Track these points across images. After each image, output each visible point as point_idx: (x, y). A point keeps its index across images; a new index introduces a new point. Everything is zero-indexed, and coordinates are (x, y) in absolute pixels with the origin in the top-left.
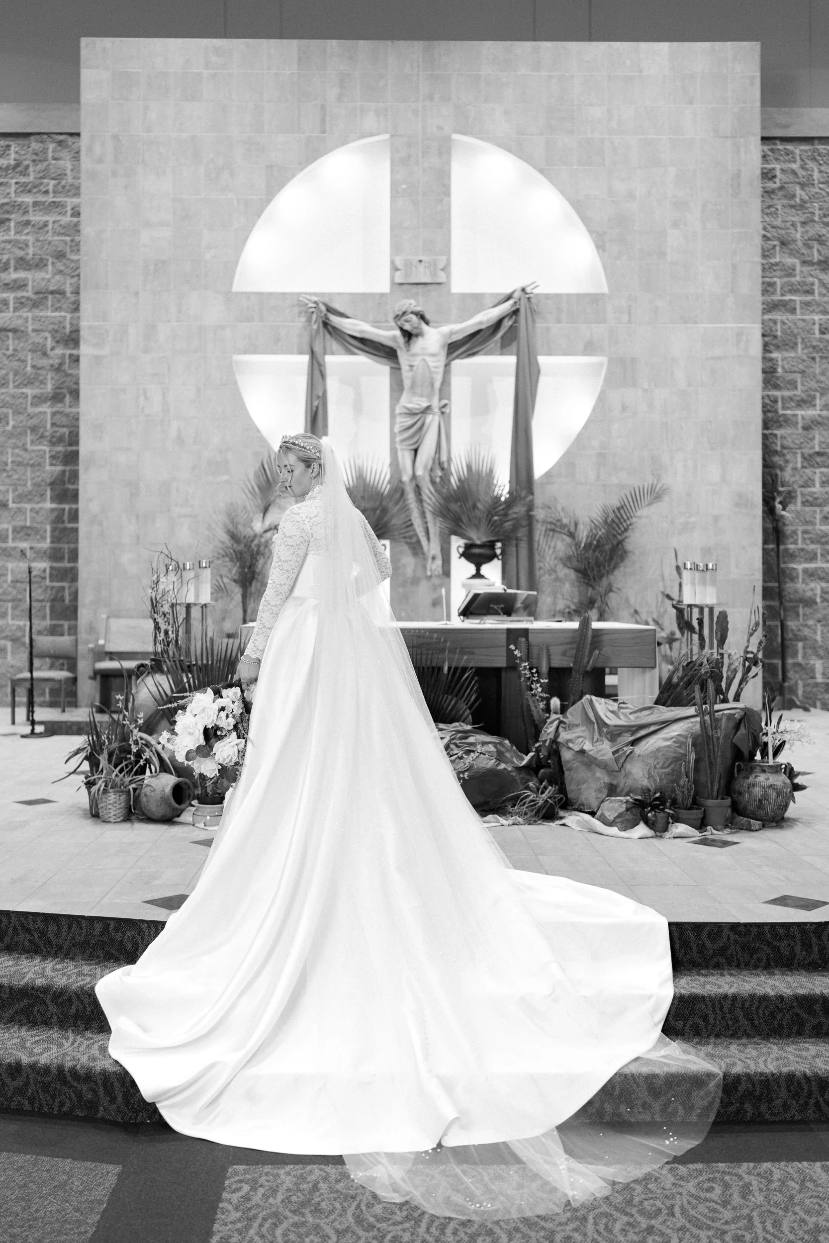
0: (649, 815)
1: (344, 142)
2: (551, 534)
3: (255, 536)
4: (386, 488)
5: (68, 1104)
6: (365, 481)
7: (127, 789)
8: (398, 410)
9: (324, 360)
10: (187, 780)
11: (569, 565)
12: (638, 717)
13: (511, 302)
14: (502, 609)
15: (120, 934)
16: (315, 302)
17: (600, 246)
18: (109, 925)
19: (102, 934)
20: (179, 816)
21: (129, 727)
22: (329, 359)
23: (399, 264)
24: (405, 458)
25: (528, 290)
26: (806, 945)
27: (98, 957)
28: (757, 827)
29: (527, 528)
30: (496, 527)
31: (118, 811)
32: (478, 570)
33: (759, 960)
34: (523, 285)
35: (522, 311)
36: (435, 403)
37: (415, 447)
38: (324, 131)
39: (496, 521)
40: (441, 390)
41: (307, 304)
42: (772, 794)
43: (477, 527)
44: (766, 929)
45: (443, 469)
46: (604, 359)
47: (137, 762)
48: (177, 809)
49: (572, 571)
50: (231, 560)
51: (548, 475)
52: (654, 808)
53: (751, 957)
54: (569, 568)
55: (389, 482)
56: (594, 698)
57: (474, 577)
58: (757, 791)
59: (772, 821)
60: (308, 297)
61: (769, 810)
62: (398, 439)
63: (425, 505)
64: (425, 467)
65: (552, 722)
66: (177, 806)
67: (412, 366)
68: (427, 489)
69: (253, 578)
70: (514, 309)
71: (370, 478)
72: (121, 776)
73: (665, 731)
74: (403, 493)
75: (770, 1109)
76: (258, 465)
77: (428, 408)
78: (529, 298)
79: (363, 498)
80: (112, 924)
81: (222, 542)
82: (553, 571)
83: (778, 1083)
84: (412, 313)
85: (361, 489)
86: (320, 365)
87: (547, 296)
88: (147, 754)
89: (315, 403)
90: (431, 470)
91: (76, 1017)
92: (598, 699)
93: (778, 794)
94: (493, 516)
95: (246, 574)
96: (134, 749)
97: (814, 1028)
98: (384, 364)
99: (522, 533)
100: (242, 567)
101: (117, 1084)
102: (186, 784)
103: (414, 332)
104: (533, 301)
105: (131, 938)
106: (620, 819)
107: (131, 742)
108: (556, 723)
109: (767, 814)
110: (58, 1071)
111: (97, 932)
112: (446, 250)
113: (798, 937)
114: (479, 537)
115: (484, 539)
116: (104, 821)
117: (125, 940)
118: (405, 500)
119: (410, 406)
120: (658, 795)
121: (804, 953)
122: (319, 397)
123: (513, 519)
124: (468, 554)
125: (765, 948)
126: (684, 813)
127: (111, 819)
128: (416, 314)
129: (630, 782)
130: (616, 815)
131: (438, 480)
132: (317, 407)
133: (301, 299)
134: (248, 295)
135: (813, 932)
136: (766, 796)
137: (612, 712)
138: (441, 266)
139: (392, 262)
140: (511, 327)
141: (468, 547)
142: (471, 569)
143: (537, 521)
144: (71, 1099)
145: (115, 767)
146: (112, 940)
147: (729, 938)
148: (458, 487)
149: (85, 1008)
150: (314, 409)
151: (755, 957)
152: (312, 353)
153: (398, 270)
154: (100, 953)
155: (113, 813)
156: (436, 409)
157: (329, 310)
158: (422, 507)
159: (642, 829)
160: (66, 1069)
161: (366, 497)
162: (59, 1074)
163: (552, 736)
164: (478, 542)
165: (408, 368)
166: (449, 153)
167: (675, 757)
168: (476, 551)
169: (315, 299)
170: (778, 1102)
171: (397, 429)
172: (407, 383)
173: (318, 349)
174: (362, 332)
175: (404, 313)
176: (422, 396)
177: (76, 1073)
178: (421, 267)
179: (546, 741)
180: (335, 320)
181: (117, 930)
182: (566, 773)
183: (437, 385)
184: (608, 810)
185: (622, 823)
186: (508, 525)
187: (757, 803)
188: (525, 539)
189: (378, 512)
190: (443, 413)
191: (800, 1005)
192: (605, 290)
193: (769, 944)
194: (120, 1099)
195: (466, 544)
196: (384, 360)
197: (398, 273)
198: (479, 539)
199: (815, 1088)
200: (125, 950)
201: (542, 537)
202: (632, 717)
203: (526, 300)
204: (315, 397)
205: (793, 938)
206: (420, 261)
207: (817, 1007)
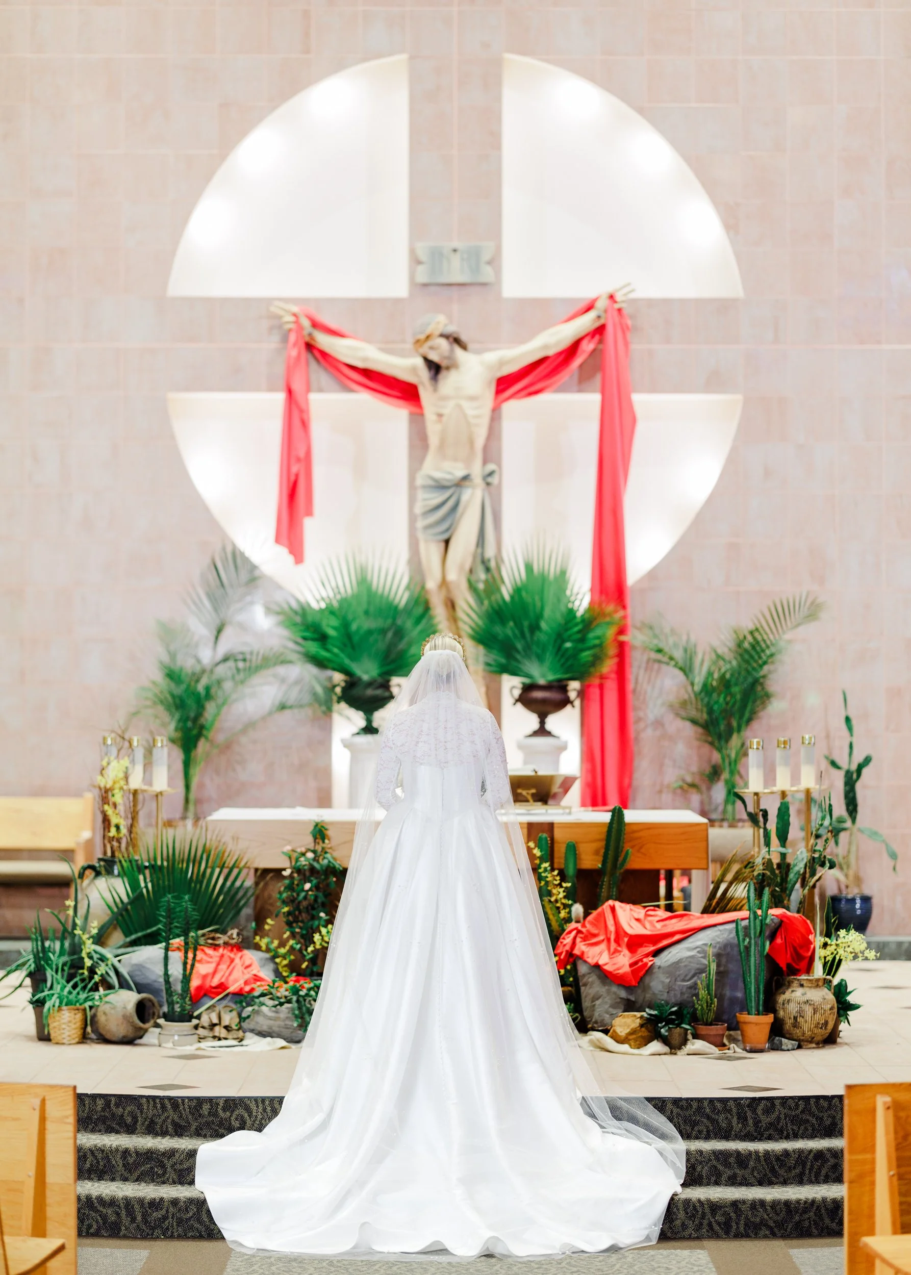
0: (663, 1030)
1: (338, 66)
2: (656, 666)
3: (203, 671)
4: (401, 598)
5: (95, 1226)
6: (369, 589)
7: (82, 1007)
8: (419, 481)
9: (307, 401)
10: (151, 996)
11: (683, 714)
12: (665, 926)
13: (592, 315)
14: (533, 795)
15: (121, 1110)
16: (295, 315)
17: (731, 225)
18: (110, 1101)
19: (103, 1110)
20: (141, 1037)
21: (80, 938)
22: (315, 399)
23: (423, 256)
24: (431, 552)
25: (618, 298)
26: (742, 1118)
27: (100, 1131)
28: (790, 1047)
29: (615, 660)
30: (567, 660)
31: (74, 1032)
32: (542, 723)
33: (700, 1132)
34: (610, 290)
35: (610, 329)
36: (477, 471)
37: (445, 536)
38: (307, 51)
39: (567, 649)
40: (486, 449)
41: (280, 317)
42: (809, 1010)
43: (540, 658)
44: (706, 1103)
45: (488, 570)
46: (739, 397)
47: (91, 978)
48: (141, 1028)
49: (688, 724)
50: (168, 709)
51: (652, 575)
52: (669, 1022)
53: (692, 1129)
54: (683, 719)
55: (408, 588)
56: (617, 904)
57: (536, 734)
58: (792, 1008)
59: (811, 1042)
60: (282, 304)
61: (806, 1029)
62: (420, 524)
63: (461, 624)
64: (461, 568)
65: (570, 932)
66: (141, 1025)
67: (440, 416)
68: (465, 601)
69: (199, 735)
70: (597, 324)
71: (378, 582)
72: (75, 992)
73: (690, 940)
74: (427, 608)
75: (671, 1228)
76: (207, 561)
77: (466, 478)
78: (619, 310)
79: (366, 613)
80: (113, 1099)
81: (154, 683)
82: (658, 724)
83: (677, 1206)
84: (442, 335)
85: (365, 598)
86: (301, 411)
87: (650, 303)
88: (101, 970)
89: (294, 469)
90: (471, 571)
91: (90, 1171)
92: (623, 905)
93: (815, 1011)
94: (564, 641)
95: (190, 730)
96: (88, 963)
97: (729, 1178)
98: (399, 406)
99: (608, 666)
100: (183, 720)
101: (136, 1206)
102: (150, 1000)
103: (444, 363)
104: (626, 312)
105: (131, 1113)
106: (634, 1036)
107: (84, 954)
108: (574, 933)
109: (804, 1034)
110: (87, 1199)
111: (99, 1108)
112: (495, 232)
113: (734, 1110)
114: (542, 674)
115: (551, 677)
116: (57, 1043)
117: (126, 1114)
118: (431, 618)
119: (438, 475)
120: (674, 1009)
121: (740, 1125)
122: (298, 460)
123: (595, 646)
124: (526, 699)
125: (705, 1120)
126: (703, 1029)
127: (65, 1041)
128: (446, 336)
129: (648, 996)
130: (628, 1031)
131: (481, 586)
132: (297, 476)
133: (272, 309)
134: (191, 302)
135: (748, 1106)
136: (801, 1013)
137: (638, 920)
138: (486, 256)
139: (412, 251)
140: (594, 351)
141: (528, 688)
142: (531, 721)
143: (635, 648)
144: (97, 1222)
145: (68, 982)
146: (113, 1115)
147: (672, 1112)
148: (512, 597)
149: (98, 1162)
150: (293, 478)
151: (696, 1129)
152: (290, 392)
153: (419, 262)
154: (102, 1127)
155: (67, 1033)
156: (477, 479)
157: (315, 325)
158: (458, 628)
159: (656, 1046)
160: (94, 1197)
161: (372, 609)
162: (88, 1201)
163: (567, 948)
164: (542, 682)
165: (434, 417)
166: (499, 84)
167: (698, 969)
168: (538, 694)
169: (295, 309)
170: (678, 1222)
171: (419, 509)
172: (434, 440)
173: (297, 387)
174: (365, 359)
175: (428, 337)
176: (455, 459)
177: (102, 1199)
178: (456, 260)
179: (561, 953)
180: (324, 341)
181: (117, 1105)
182: (582, 989)
183: (480, 442)
184: (620, 1026)
185: (635, 1040)
186: (586, 656)
187: (792, 1021)
188: (613, 676)
189: (390, 635)
190: (488, 484)
191: (717, 1159)
192: (738, 291)
193: (708, 1117)
194: (139, 1218)
195: (524, 684)
196: (401, 402)
197: (420, 269)
198: (543, 676)
199: (707, 1210)
200: (126, 1124)
201: (642, 672)
202: (659, 925)
203: (616, 313)
204: (293, 461)
205: (730, 1111)
206: (455, 251)
207: (732, 1160)
